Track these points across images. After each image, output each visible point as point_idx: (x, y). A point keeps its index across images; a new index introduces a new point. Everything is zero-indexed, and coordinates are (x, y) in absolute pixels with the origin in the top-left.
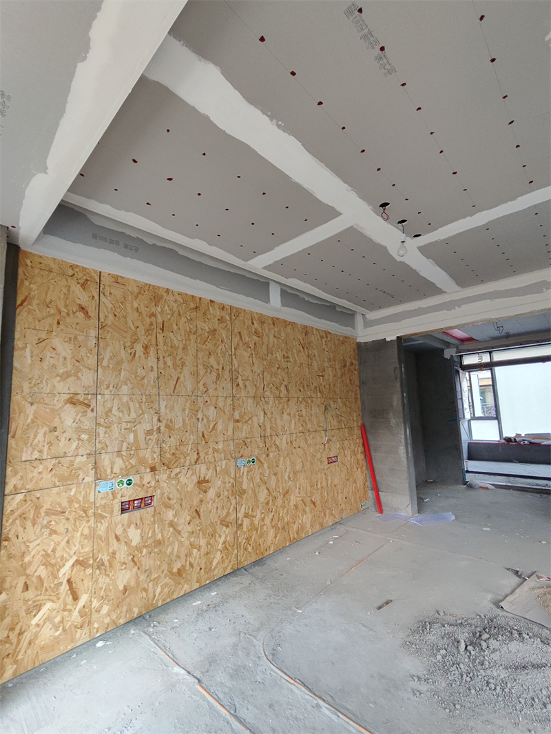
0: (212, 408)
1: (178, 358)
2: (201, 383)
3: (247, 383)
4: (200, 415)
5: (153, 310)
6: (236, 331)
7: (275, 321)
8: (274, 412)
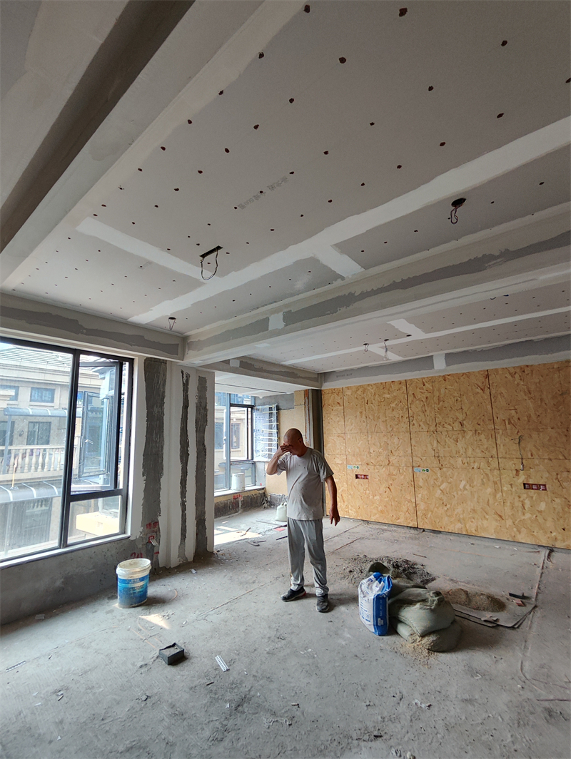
0: (396, 438)
1: (376, 415)
2: (389, 426)
3: (421, 423)
4: (389, 442)
5: (363, 396)
6: (411, 393)
7: (444, 378)
8: (447, 441)
